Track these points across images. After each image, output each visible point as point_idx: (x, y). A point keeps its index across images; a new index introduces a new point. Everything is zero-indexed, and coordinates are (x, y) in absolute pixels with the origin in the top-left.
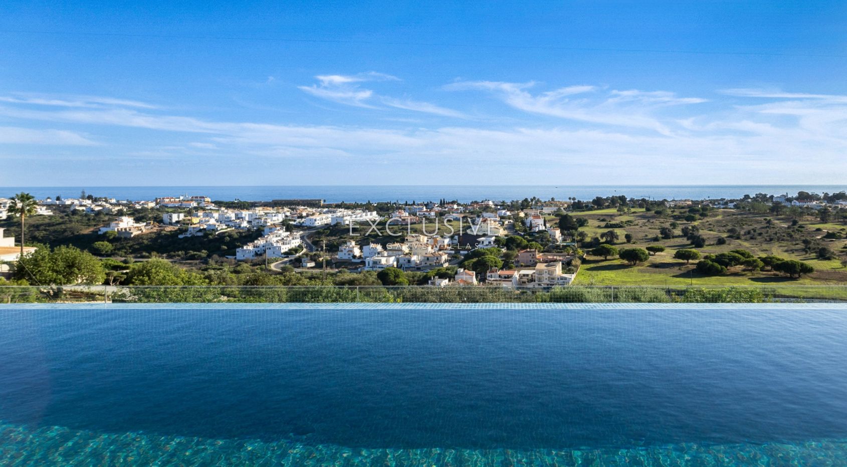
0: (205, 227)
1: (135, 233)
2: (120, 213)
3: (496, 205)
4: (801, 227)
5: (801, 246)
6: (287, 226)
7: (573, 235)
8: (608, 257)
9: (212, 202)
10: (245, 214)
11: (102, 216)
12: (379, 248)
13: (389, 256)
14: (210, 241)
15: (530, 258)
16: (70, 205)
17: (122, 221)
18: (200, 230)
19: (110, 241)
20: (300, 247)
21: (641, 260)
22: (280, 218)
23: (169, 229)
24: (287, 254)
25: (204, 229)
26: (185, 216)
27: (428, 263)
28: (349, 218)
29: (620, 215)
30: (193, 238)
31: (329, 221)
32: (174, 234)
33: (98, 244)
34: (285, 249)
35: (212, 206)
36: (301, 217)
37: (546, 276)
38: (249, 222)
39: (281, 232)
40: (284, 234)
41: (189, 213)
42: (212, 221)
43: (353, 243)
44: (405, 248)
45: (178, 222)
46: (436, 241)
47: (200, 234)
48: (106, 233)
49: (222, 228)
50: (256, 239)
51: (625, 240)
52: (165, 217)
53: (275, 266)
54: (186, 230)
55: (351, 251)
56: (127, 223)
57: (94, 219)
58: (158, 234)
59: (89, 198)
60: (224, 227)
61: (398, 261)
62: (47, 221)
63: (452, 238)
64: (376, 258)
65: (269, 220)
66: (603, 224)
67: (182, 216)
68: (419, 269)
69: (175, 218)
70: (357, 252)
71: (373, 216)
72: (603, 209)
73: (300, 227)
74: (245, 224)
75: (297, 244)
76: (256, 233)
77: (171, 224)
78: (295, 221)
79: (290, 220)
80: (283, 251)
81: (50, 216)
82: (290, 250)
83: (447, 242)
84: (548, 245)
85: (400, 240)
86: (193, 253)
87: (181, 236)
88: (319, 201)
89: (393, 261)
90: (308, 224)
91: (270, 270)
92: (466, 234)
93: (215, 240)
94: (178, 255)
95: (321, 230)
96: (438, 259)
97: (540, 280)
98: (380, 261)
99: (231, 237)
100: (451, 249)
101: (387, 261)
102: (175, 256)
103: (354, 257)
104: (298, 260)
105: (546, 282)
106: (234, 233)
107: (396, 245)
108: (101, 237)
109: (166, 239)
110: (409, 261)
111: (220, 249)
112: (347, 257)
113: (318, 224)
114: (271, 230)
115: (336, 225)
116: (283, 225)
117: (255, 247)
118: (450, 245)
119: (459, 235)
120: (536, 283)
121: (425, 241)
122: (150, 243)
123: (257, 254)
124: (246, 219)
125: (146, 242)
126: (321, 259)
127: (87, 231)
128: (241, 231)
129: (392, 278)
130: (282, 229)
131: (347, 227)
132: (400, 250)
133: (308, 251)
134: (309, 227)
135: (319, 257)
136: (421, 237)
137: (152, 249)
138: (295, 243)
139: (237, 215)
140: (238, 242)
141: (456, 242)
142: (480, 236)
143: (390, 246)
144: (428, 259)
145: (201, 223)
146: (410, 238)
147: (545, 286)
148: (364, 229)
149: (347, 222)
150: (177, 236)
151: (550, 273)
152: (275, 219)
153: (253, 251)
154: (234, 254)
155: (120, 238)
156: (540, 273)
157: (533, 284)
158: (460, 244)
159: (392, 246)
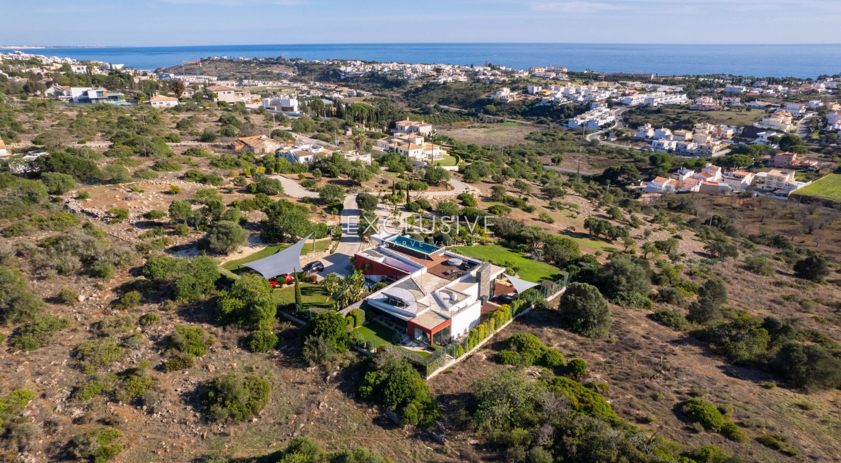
0: (553, 99)
1: (510, 100)
2: (504, 83)
6: (610, 104)
9: (568, 73)
10: (584, 88)
11: (493, 85)
12: (668, 132)
13: (674, 140)
14: (554, 111)
16: (478, 73)
17: (503, 90)
18: (549, 102)
19: (495, 105)
20: (614, 122)
22: (607, 95)
23: (531, 98)
24: (602, 127)
25: (552, 101)
26: (543, 88)
27: (701, 150)
28: (661, 97)
30: (544, 107)
31: (643, 101)
33: (488, 106)
34: (601, 123)
35: (565, 77)
36: (624, 95)
37: (775, 181)
38: (584, 97)
39: (603, 108)
40: (605, 109)
41: (546, 86)
42: (559, 95)
43: (650, 126)
44: (689, 135)
45: (537, 93)
46: (720, 130)
47: (549, 105)
48: (493, 99)
49: (564, 101)
50: (584, 112)
52: (530, 87)
53: (590, 137)
54: (541, 101)
55: (646, 131)
56: (506, 92)
57: (488, 87)
58: (524, 102)
59: (490, 65)
60: (565, 100)
61: (677, 145)
62: (463, 87)
63: (738, 128)
64: (661, 141)
65: (598, 97)
67: (540, 88)
68: (692, 154)
69: (536, 90)
70: (651, 133)
71: (682, 99)
73: (620, 104)
74: (581, 99)
75: (612, 120)
76: (586, 107)
77: (532, 94)
78: (617, 98)
79: (614, 98)
80: (599, 125)
81: (465, 83)
82: (605, 124)
83: (730, 132)
84: (827, 146)
85: (690, 125)
86: (543, 118)
87: (537, 105)
88: (651, 75)
89: (674, 145)
90: (626, 102)
91: (585, 140)
92: (752, 126)
93: (558, 110)
94: (533, 119)
95: (634, 109)
96: (710, 148)
97: (769, 183)
98: (663, 144)
99: (568, 108)
100: (732, 139)
101: (669, 144)
102: (531, 120)
103: (647, 137)
104: (607, 134)
105: (773, 186)
106: (571, 106)
107: (683, 131)
108: (490, 102)
109: (527, 106)
110: (686, 147)
111: (559, 117)
112: (642, 136)
113: (634, 103)
114: (597, 106)
115: (646, 106)
116: (607, 102)
117: (582, 119)
118: (733, 135)
119: (746, 127)
120: (765, 185)
121: (711, 130)
122: (517, 109)
123: (582, 125)
124: (583, 93)
125: (515, 107)
126: (624, 135)
127: (484, 96)
128: (576, 104)
129: (659, 162)
130: (604, 105)
131: (654, 109)
132: (684, 136)
133: (617, 127)
134: (626, 105)
135: (622, 133)
136: (709, 125)
137: (519, 113)
138: (610, 119)
139: (577, 90)
140: (572, 113)
141: (740, 132)
142: (762, 130)
143: (677, 132)
144: (701, 147)
145: (551, 95)
146: (698, 125)
147: (772, 189)
148: (667, 111)
149: (655, 104)
150: (534, 104)
151: (780, 179)
152: (603, 95)
153: (580, 122)
154: (567, 122)
155: (501, 103)
156: (771, 177)
157: (762, 185)
158: (743, 134)
159: (679, 131)
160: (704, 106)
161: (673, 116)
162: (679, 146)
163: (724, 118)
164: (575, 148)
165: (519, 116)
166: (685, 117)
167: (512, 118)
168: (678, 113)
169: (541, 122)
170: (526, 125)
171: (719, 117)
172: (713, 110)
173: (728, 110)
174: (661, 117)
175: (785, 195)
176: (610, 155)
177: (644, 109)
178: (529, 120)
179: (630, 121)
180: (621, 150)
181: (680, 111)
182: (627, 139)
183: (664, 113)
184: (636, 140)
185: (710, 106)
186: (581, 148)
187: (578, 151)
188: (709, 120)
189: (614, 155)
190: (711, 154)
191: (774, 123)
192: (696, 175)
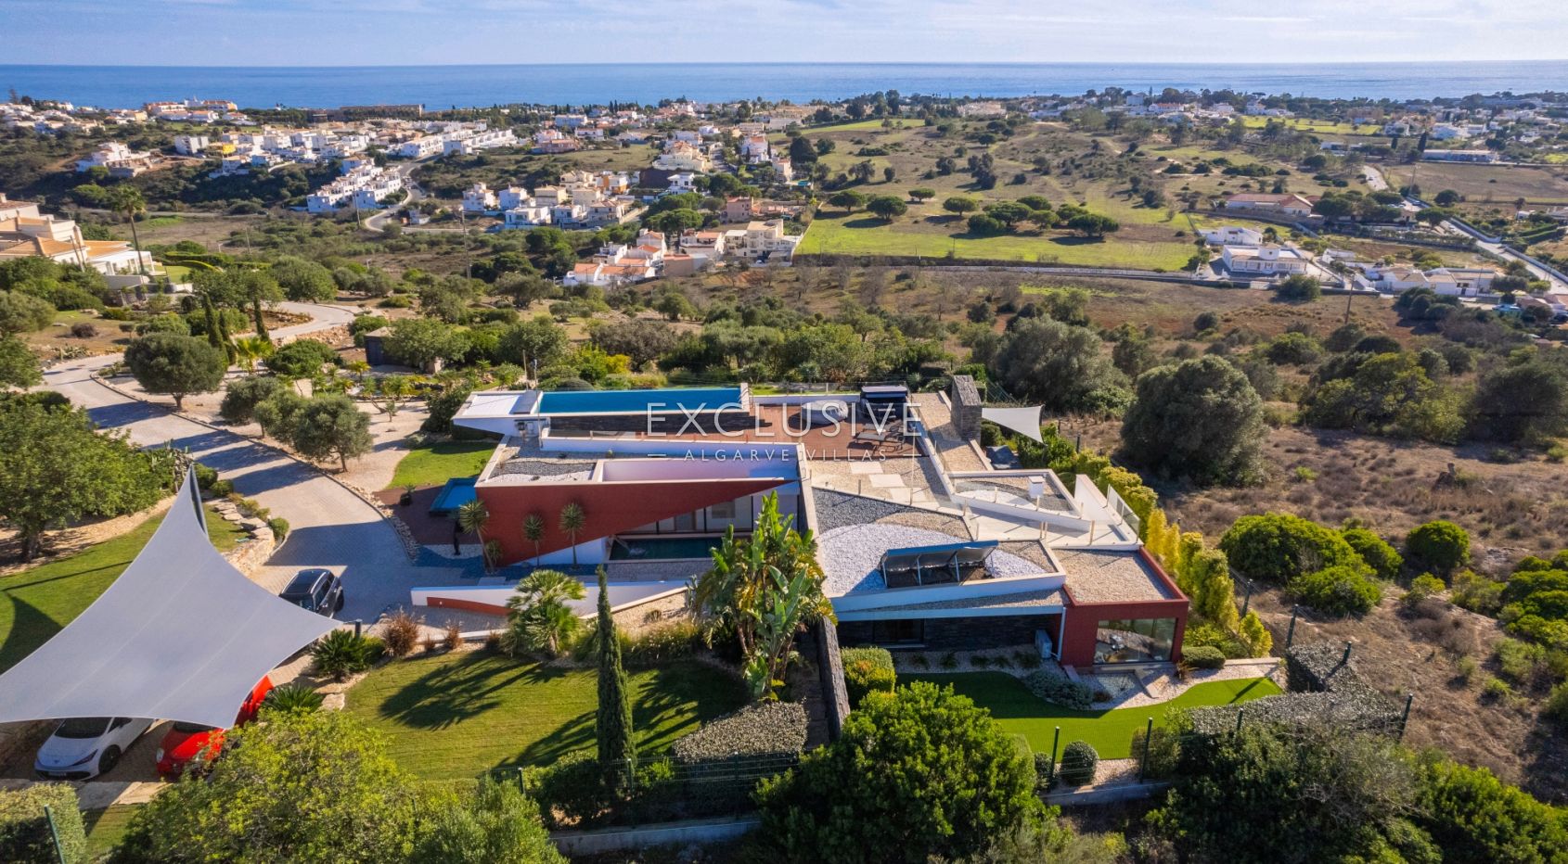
0: (247, 159)
1: (138, 170)
2: (100, 135)
3: (698, 112)
4: (1140, 154)
5: (1128, 186)
6: (378, 158)
7: (809, 170)
8: (853, 209)
9: (243, 112)
10: (307, 136)
11: (70, 139)
12: (523, 194)
13: (539, 206)
14: (262, 184)
15: (743, 210)
17: (110, 150)
18: (242, 166)
19: (100, 183)
20: (403, 191)
21: (898, 213)
22: (361, 143)
23: (190, 162)
24: (386, 203)
25: (248, 165)
26: (211, 141)
27: (597, 216)
28: (474, 139)
29: (887, 132)
30: (234, 178)
31: (440, 147)
32: (201, 174)
33: (83, 188)
34: (380, 195)
35: (245, 119)
36: (394, 140)
37: (761, 239)
38: (315, 150)
39: (369, 167)
40: (374, 170)
41: (216, 135)
42: (257, 151)
43: (484, 186)
44: (562, 195)
45: (201, 152)
46: (606, 182)
47: (243, 172)
48: (88, 170)
49: (275, 162)
50: (333, 179)
51: (884, 178)
52: (178, 141)
53: (372, 224)
54: (219, 166)
55: (481, 198)
56: (117, 153)
57: (59, 146)
58: (177, 171)
59: (27, 101)
60: (279, 160)
61: (552, 213)
63: (630, 175)
64: (520, 210)
65: (346, 148)
66: (857, 149)
67: (205, 140)
68: (584, 226)
69: (195, 144)
70: (490, 200)
71: (506, 138)
72: (863, 120)
73: (397, 157)
74: (310, 155)
75: (398, 188)
76: (332, 169)
77: (190, 154)
78: (386, 148)
79: (379, 147)
80: (377, 199)
82: (388, 197)
83: (623, 181)
84: (770, 186)
85: (551, 178)
86: (240, 202)
87: (213, 176)
88: (417, 107)
89: (545, 214)
90: (408, 152)
91: (366, 231)
92: (652, 168)
93: (269, 182)
94: (218, 207)
95: (431, 163)
96: (611, 210)
97: (753, 245)
98: (526, 215)
99: (293, 176)
100: (630, 193)
101: (537, 215)
102: (213, 208)
103: (488, 207)
104: (404, 213)
105: (761, 248)
106: (296, 170)
107: (549, 188)
108: (87, 177)
109: (192, 181)
110: (569, 214)
111: (279, 197)
112: (475, 208)
113: (424, 153)
114: (353, 164)
115: (452, 155)
116: (370, 155)
117: (334, 192)
118: (628, 187)
119: (642, 170)
120: (748, 250)
121: (591, 182)
122: (167, 188)
123: (339, 204)
124: (309, 144)
125: (160, 185)
126: (438, 211)
127: (56, 166)
128: (307, 166)
129: (548, 243)
130: (369, 163)
131: (469, 158)
132: (555, 197)
133: (415, 197)
134: (410, 158)
135: (435, 207)
136: (585, 174)
137: (175, 197)
138: (394, 186)
139: (293, 139)
140: (305, 185)
141: (637, 181)
142: (672, 173)
143: (539, 190)
144: (596, 210)
145: (237, 152)
146: (568, 176)
147: (760, 253)
148: (496, 161)
149: (469, 150)
150: (206, 174)
151: (768, 236)
152: (354, 144)
153: (333, 199)
154: (304, 204)
155: (116, 177)
156: (754, 235)
157: (743, 250)
158: (642, 184)
159: (541, 189)
160: (556, 145)
161: (512, 168)
162: (557, 214)
163: (601, 161)
164: (356, 247)
165: (178, 204)
166: (533, 167)
167: (162, 209)
168: (517, 162)
169: (241, 210)
170: (205, 220)
171: (591, 161)
172: (573, 150)
173: (597, 149)
174: (491, 171)
175: (785, 259)
176: (436, 249)
177: (450, 159)
178: (209, 209)
179: (435, 184)
180: (454, 236)
181: (520, 157)
182: (447, 218)
183: (491, 164)
184: (471, 216)
185: (566, 145)
186: (371, 245)
187: (368, 252)
188: (576, 165)
189: (446, 248)
190: (617, 219)
191: (680, 161)
192: (632, 251)
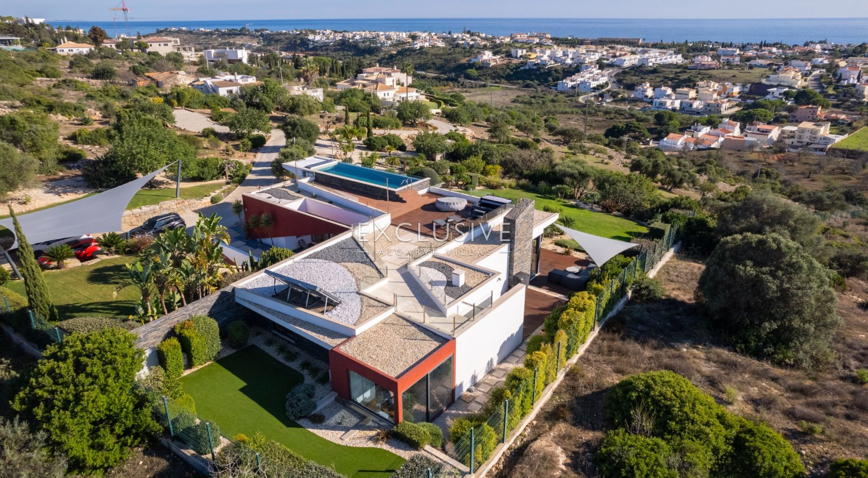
0: (539, 61)
1: (493, 64)
2: (485, 47)
3: (823, 49)
6: (601, 65)
9: (551, 39)
10: (571, 51)
11: (473, 49)
12: (669, 91)
13: (676, 99)
14: (541, 74)
15: (807, 114)
16: (456, 39)
17: (484, 54)
18: (535, 65)
19: (477, 69)
20: (607, 84)
22: (597, 56)
23: (515, 61)
24: (595, 89)
25: (538, 64)
26: (527, 52)
27: (708, 108)
28: (654, 58)
30: (530, 70)
31: (636, 62)
32: (517, 67)
33: (469, 71)
34: (594, 84)
35: (549, 42)
36: (614, 56)
37: (808, 134)
38: (572, 59)
39: (594, 69)
40: (596, 71)
41: (531, 49)
42: (545, 57)
43: (648, 85)
44: (692, 94)
45: (521, 56)
46: (725, 88)
47: (535, 67)
48: (474, 63)
49: (551, 64)
50: (574, 74)
52: (513, 51)
53: (583, 99)
54: (526, 64)
55: (645, 91)
56: (487, 56)
57: (468, 52)
58: (507, 65)
59: (469, 32)
60: (553, 62)
61: (681, 103)
62: (441, 52)
63: (744, 86)
64: (663, 100)
65: (587, 59)
67: (525, 51)
68: (698, 113)
69: (520, 53)
70: (650, 93)
71: (678, 59)
73: (611, 65)
74: (569, 61)
75: (605, 81)
76: (576, 69)
77: (516, 57)
78: (608, 60)
79: (604, 59)
80: (592, 86)
81: (443, 48)
82: (598, 86)
83: (736, 90)
84: (847, 101)
85: (691, 84)
86: (529, 82)
87: (522, 68)
88: (639, 40)
89: (677, 104)
90: (618, 63)
91: (578, 102)
92: (760, 83)
93: (545, 73)
94: (518, 83)
95: (627, 70)
96: (719, 106)
97: (800, 137)
98: (665, 103)
99: (556, 71)
100: (739, 97)
101: (672, 103)
102: (517, 84)
103: (646, 96)
104: (602, 95)
105: (806, 140)
106: (559, 68)
107: (686, 89)
108: (471, 66)
109: (512, 70)
110: (691, 105)
111: (547, 81)
112: (640, 96)
113: (627, 64)
114: (587, 67)
115: (640, 66)
116: (597, 63)
117: (572, 81)
118: (739, 93)
119: (753, 84)
120: (795, 140)
121: (715, 88)
122: (501, 73)
123: (573, 87)
124: (570, 56)
125: (499, 71)
126: (620, 96)
127: (464, 61)
128: (565, 67)
129: (666, 120)
130: (595, 67)
131: (649, 69)
132: (687, 95)
133: (611, 88)
134: (619, 66)
135: (618, 94)
136: (713, 83)
137: (502, 77)
138: (603, 80)
139: (564, 52)
140: (561, 76)
141: (747, 90)
142: (772, 86)
143: (679, 90)
144: (709, 105)
145: (537, 58)
146: (701, 83)
147: (805, 143)
148: (664, 71)
149: (651, 64)
150: (519, 68)
151: (813, 132)
152: (592, 57)
153: (570, 84)
154: (556, 85)
155: (483, 67)
156: (803, 131)
157: (792, 140)
158: (750, 92)
159: (681, 89)
160: (704, 65)
161: (671, 76)
162: (683, 105)
163: (728, 76)
164: (568, 110)
165: (503, 80)
166: (684, 76)
167: (496, 83)
168: (676, 73)
169: (527, 86)
170: (511, 89)
171: (721, 75)
172: (714, 69)
173: (729, 69)
174: (659, 77)
175: (822, 150)
176: (608, 116)
177: (640, 70)
178: (514, 84)
179: (625, 81)
180: (620, 110)
181: (678, 70)
182: (623, 100)
183: (661, 73)
184: (634, 101)
185: (710, 65)
186: (575, 110)
187: (572, 113)
188: (710, 77)
189: (612, 116)
190: (720, 111)
191: (782, 79)
192: (713, 131)
